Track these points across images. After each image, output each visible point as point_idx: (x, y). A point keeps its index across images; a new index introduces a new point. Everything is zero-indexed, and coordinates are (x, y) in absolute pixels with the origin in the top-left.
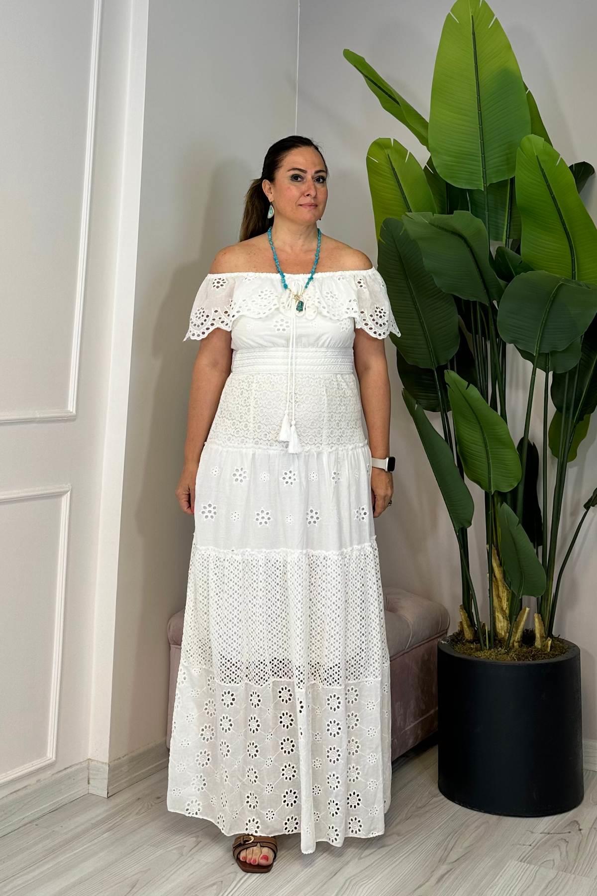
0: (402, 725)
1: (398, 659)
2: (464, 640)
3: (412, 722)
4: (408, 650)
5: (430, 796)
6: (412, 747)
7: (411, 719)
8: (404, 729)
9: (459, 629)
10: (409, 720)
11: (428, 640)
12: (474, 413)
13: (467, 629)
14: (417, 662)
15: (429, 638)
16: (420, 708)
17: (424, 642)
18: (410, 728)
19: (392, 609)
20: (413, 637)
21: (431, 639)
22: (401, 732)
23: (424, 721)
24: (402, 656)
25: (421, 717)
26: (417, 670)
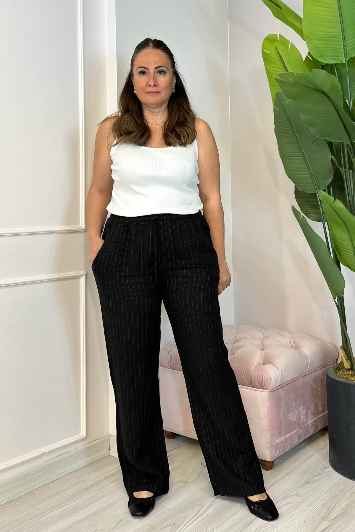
0: (305, 421)
1: (300, 379)
2: (344, 368)
3: (312, 418)
4: (307, 374)
5: (323, 467)
6: (313, 434)
7: (312, 417)
8: (307, 422)
9: (341, 361)
10: (310, 417)
12: (342, 220)
13: (346, 362)
14: (314, 380)
15: (324, 366)
16: (318, 409)
17: (320, 368)
18: (311, 422)
19: (296, 348)
20: (311, 365)
21: (325, 366)
22: (304, 425)
23: (321, 418)
24: (303, 377)
25: (319, 415)
26: (315, 386)
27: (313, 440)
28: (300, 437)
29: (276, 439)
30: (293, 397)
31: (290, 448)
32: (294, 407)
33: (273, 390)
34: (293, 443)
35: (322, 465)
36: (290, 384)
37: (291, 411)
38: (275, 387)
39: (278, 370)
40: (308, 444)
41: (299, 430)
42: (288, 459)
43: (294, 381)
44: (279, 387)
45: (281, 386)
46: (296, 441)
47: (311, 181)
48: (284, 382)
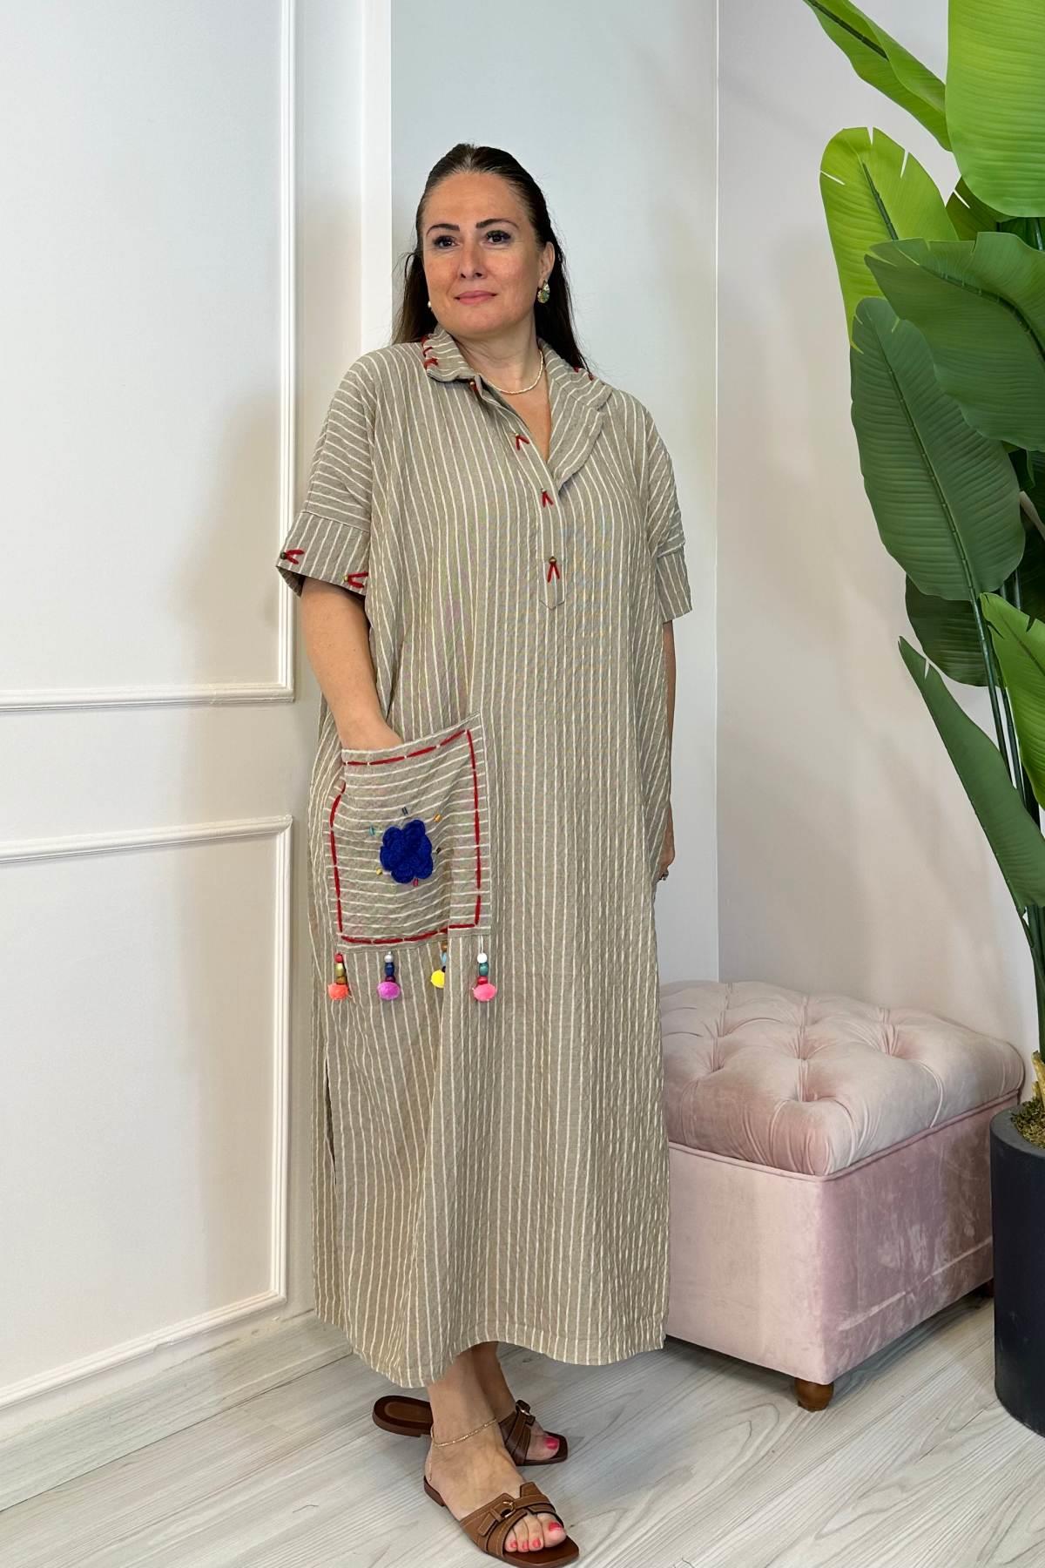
0: (925, 1267)
1: (915, 1145)
2: (1043, 1116)
3: (946, 1260)
4: (932, 1130)
5: (979, 1405)
6: (949, 1304)
7: (944, 1256)
8: (930, 1272)
9: (1035, 1095)
10: (939, 1257)
11: (975, 1111)
14: (955, 1150)
15: (981, 1108)
16: (963, 1234)
17: (970, 1113)
18: (943, 1271)
19: (904, 1053)
20: (944, 1106)
21: (986, 1106)
22: (924, 1279)
23: (972, 1258)
24: (923, 1140)
25: (965, 1251)
26: (956, 1166)
27: (947, 1324)
28: (908, 1315)
29: (842, 1318)
30: (891, 1197)
31: (880, 1345)
32: (894, 1227)
33: (832, 1177)
34: (890, 1331)
35: (972, 1398)
36: (883, 1161)
37: (887, 1238)
38: (840, 1168)
39: (850, 1121)
40: (934, 1333)
41: (908, 1293)
42: (874, 1375)
43: (895, 1149)
44: (853, 1168)
45: (859, 1165)
46: (899, 1327)
47: (958, 565)
48: (868, 1154)
